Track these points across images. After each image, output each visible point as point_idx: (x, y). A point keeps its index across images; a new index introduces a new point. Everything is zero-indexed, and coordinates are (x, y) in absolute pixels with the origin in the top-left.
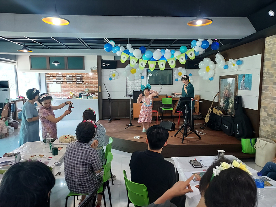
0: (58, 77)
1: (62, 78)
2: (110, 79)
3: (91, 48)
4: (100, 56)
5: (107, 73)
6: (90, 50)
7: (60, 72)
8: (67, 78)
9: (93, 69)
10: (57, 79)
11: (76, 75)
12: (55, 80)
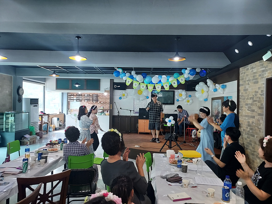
0: (78, 96)
1: (81, 97)
2: (120, 98)
3: (105, 73)
4: (113, 80)
5: (118, 93)
6: (104, 74)
7: (80, 92)
8: (85, 97)
9: (106, 90)
10: (77, 98)
11: (93, 94)
12: (75, 98)
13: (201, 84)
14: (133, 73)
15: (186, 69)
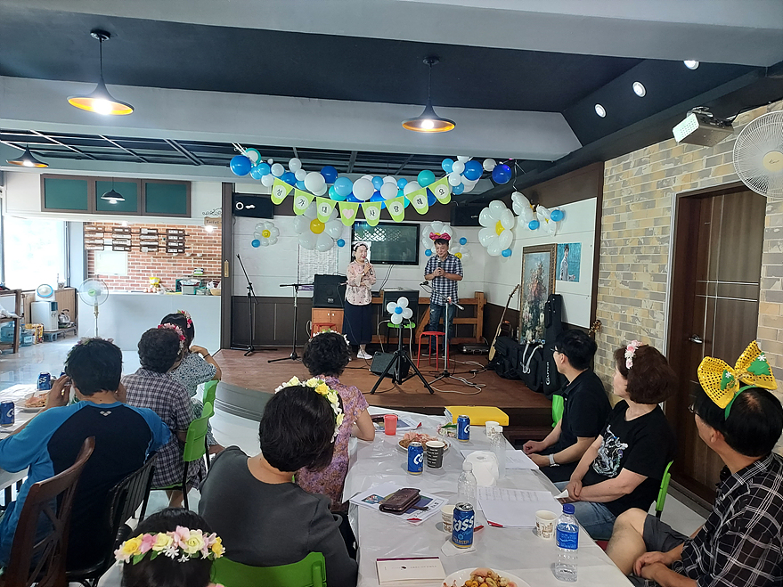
0: (118, 233)
1: (129, 237)
2: (256, 243)
3: (205, 163)
4: (232, 185)
5: (248, 227)
6: (202, 166)
7: (124, 221)
8: (142, 237)
9: (211, 216)
10: (115, 239)
11: (167, 230)
12: (108, 241)
13: (496, 205)
14: (294, 164)
15: (455, 159)
